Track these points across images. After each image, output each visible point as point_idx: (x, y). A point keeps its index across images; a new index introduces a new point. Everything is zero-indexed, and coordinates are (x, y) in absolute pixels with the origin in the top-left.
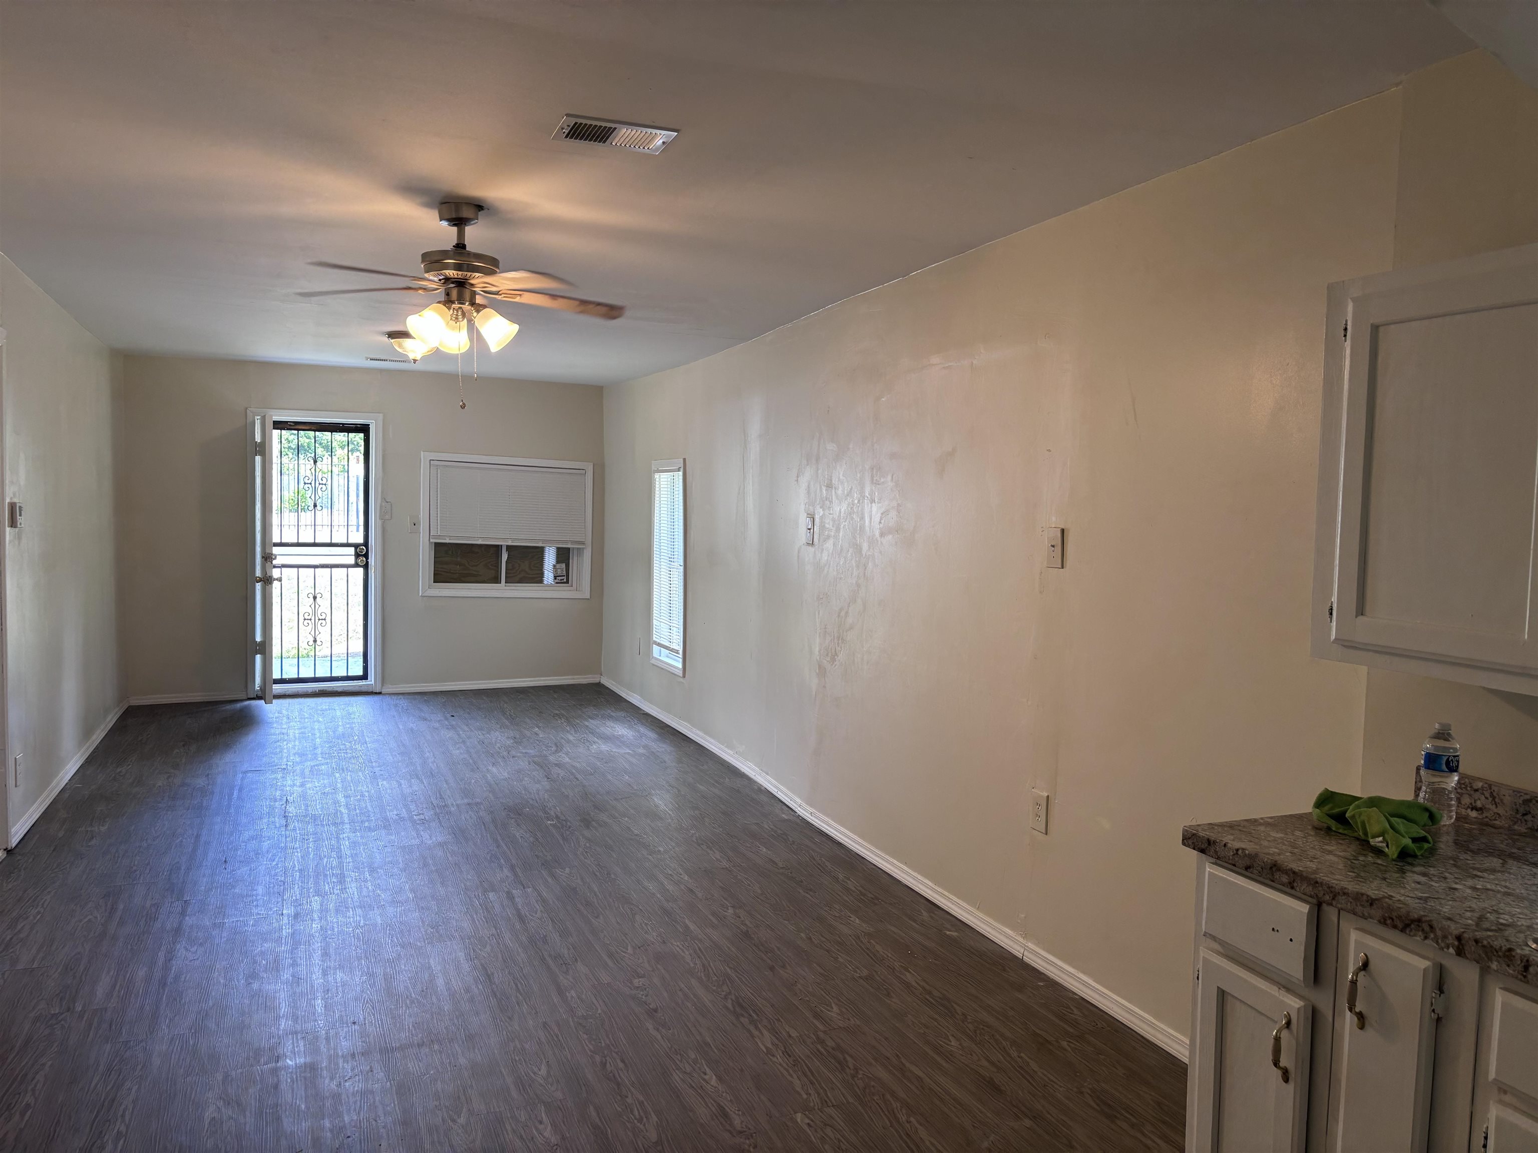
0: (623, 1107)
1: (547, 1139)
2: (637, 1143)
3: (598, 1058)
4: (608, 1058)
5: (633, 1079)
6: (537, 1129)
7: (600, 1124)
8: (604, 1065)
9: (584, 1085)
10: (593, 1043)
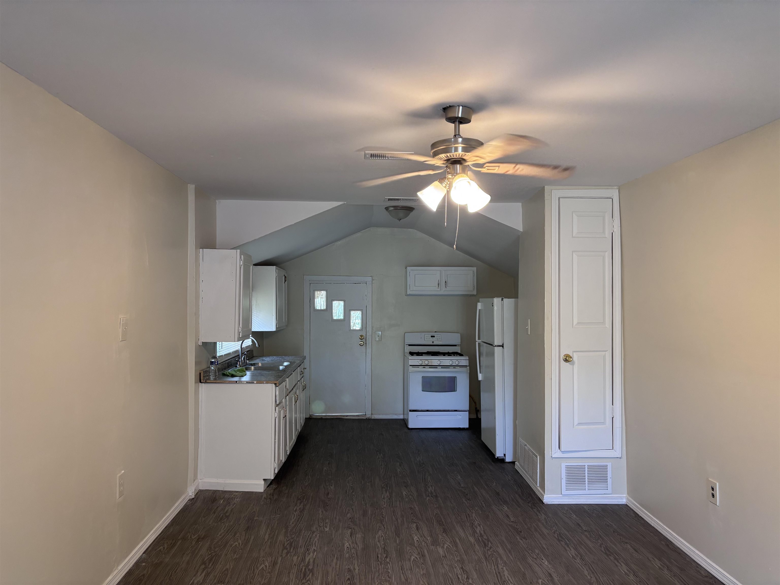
0: (386, 541)
1: (416, 536)
2: (387, 530)
3: (388, 560)
4: (384, 559)
5: (377, 549)
6: (419, 539)
7: (397, 537)
8: (386, 557)
9: (397, 550)
10: (387, 567)
